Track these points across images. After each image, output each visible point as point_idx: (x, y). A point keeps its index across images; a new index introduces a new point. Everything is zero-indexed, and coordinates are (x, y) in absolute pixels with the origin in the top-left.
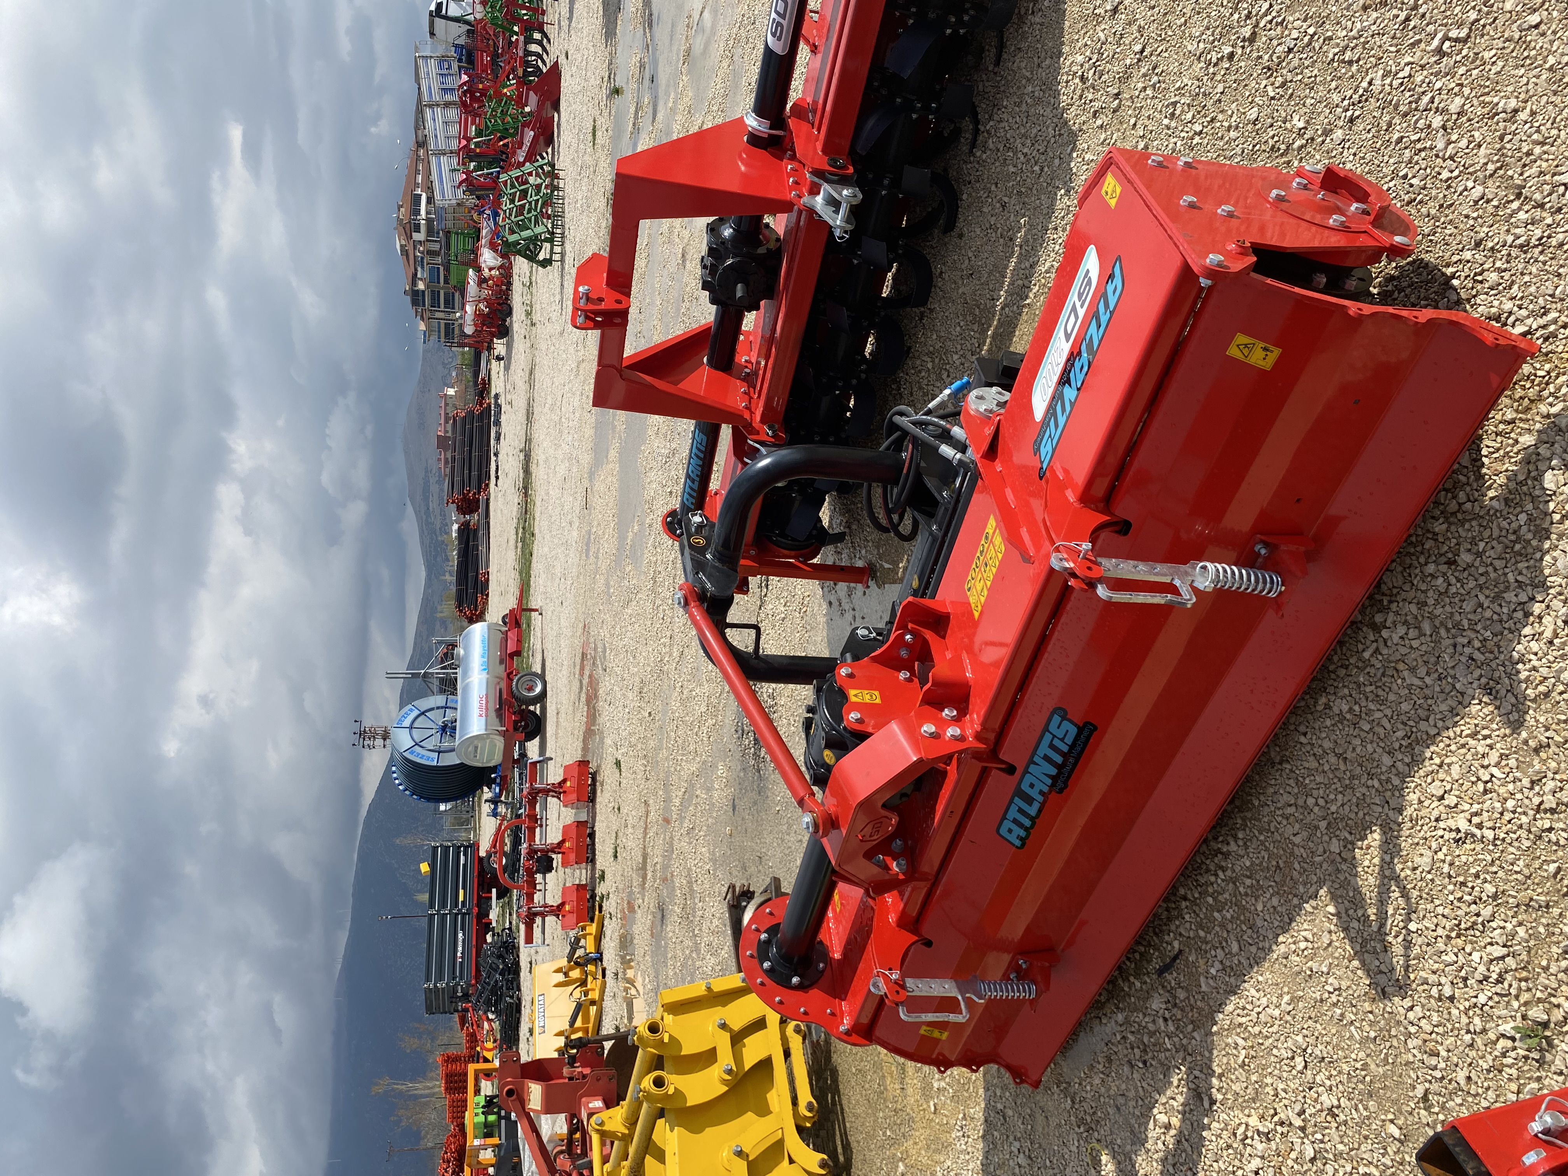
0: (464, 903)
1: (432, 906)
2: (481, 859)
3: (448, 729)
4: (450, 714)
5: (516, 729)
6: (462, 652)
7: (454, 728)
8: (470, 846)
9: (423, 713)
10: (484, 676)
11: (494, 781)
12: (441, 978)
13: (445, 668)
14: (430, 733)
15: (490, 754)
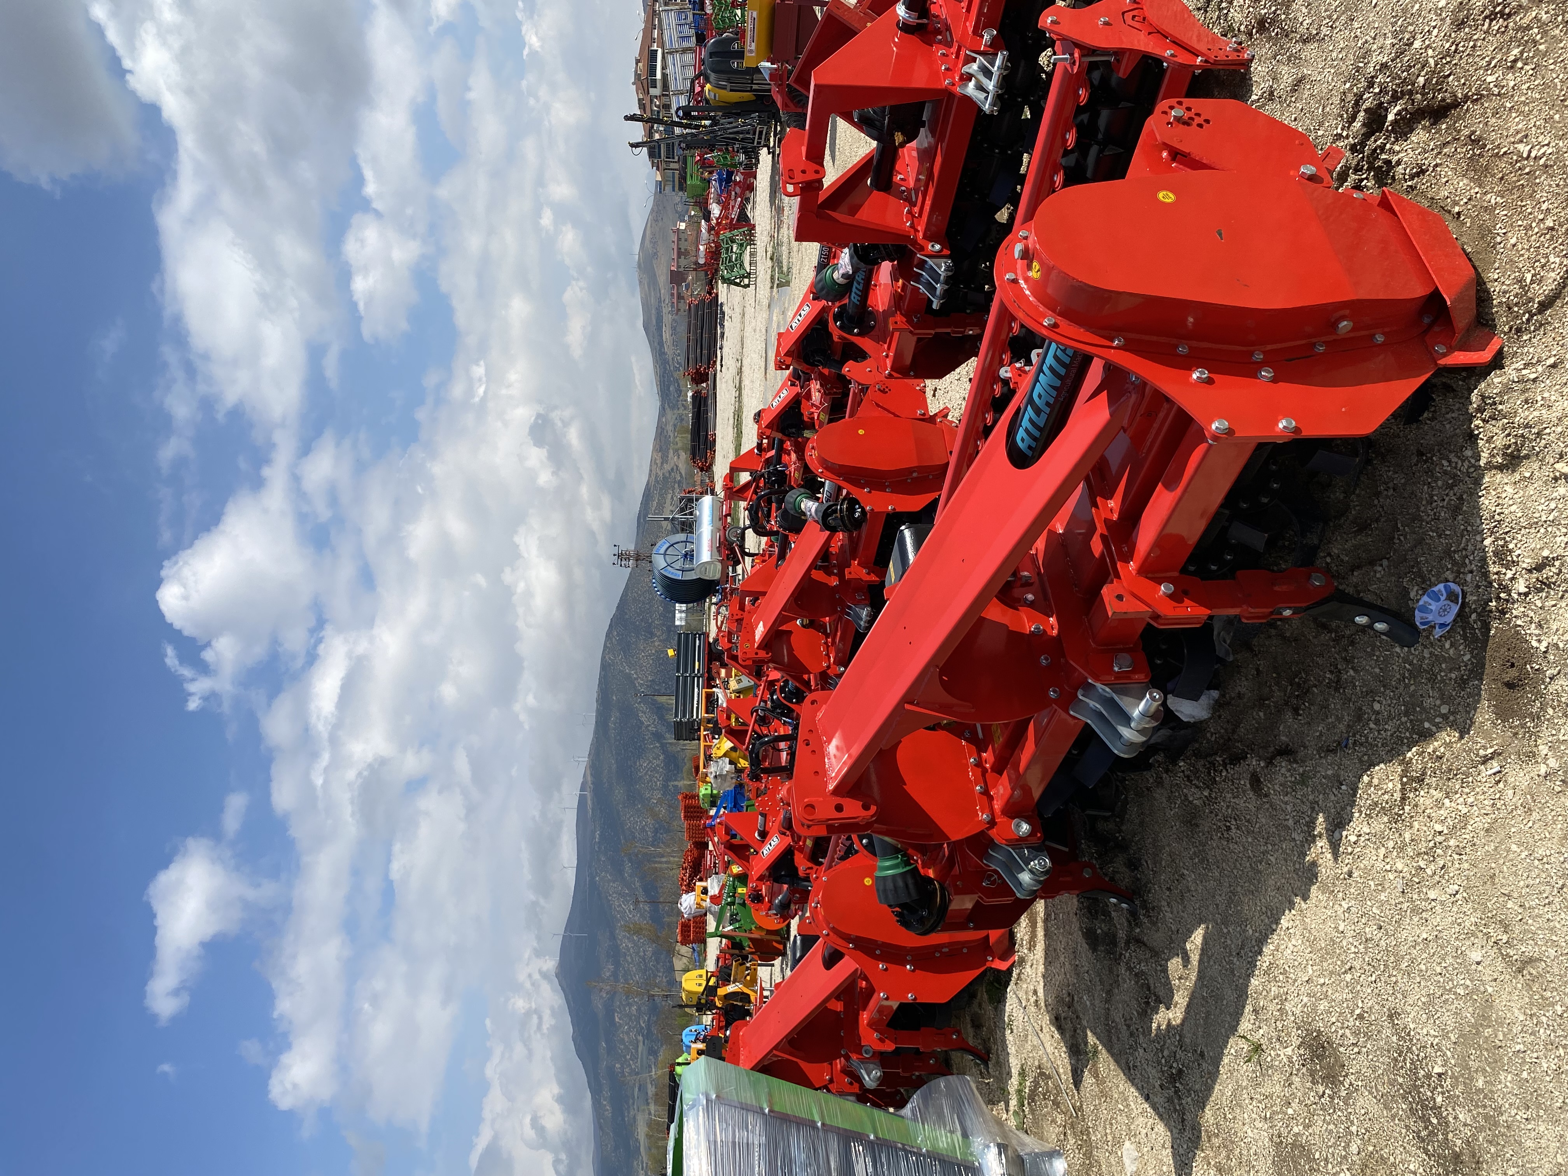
0: (699, 670)
1: (678, 671)
2: (709, 643)
3: (689, 556)
4: (689, 547)
5: (728, 559)
6: (698, 513)
7: (693, 556)
8: (703, 634)
9: (672, 545)
10: (710, 527)
11: (717, 591)
12: (684, 716)
13: (685, 515)
14: (676, 558)
15: (715, 573)
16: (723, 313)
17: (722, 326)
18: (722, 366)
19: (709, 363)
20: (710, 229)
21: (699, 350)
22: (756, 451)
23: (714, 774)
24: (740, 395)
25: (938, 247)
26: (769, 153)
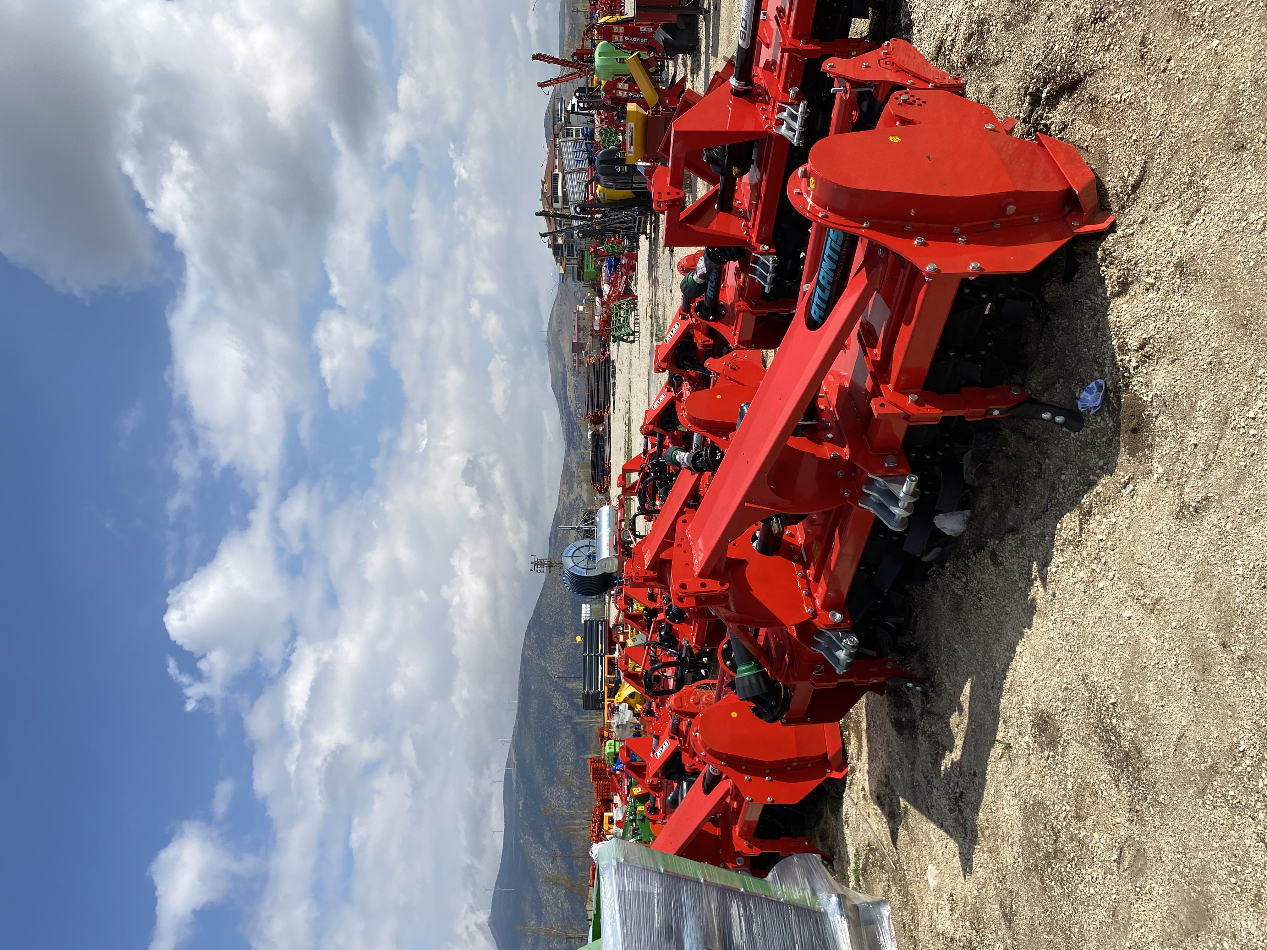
0: (602, 651)
1: (585, 652)
2: (610, 629)
3: (591, 557)
4: (592, 550)
5: (623, 555)
6: (598, 520)
7: (595, 557)
8: (605, 621)
9: (578, 549)
10: (608, 531)
11: (615, 585)
12: (591, 689)
13: (588, 524)
14: (582, 559)
15: (613, 567)
16: (614, 368)
17: (614, 378)
18: (614, 408)
19: (604, 408)
20: (603, 303)
21: (596, 398)
22: (642, 456)
23: (616, 724)
24: (629, 428)
25: (766, 247)
26: (647, 238)
